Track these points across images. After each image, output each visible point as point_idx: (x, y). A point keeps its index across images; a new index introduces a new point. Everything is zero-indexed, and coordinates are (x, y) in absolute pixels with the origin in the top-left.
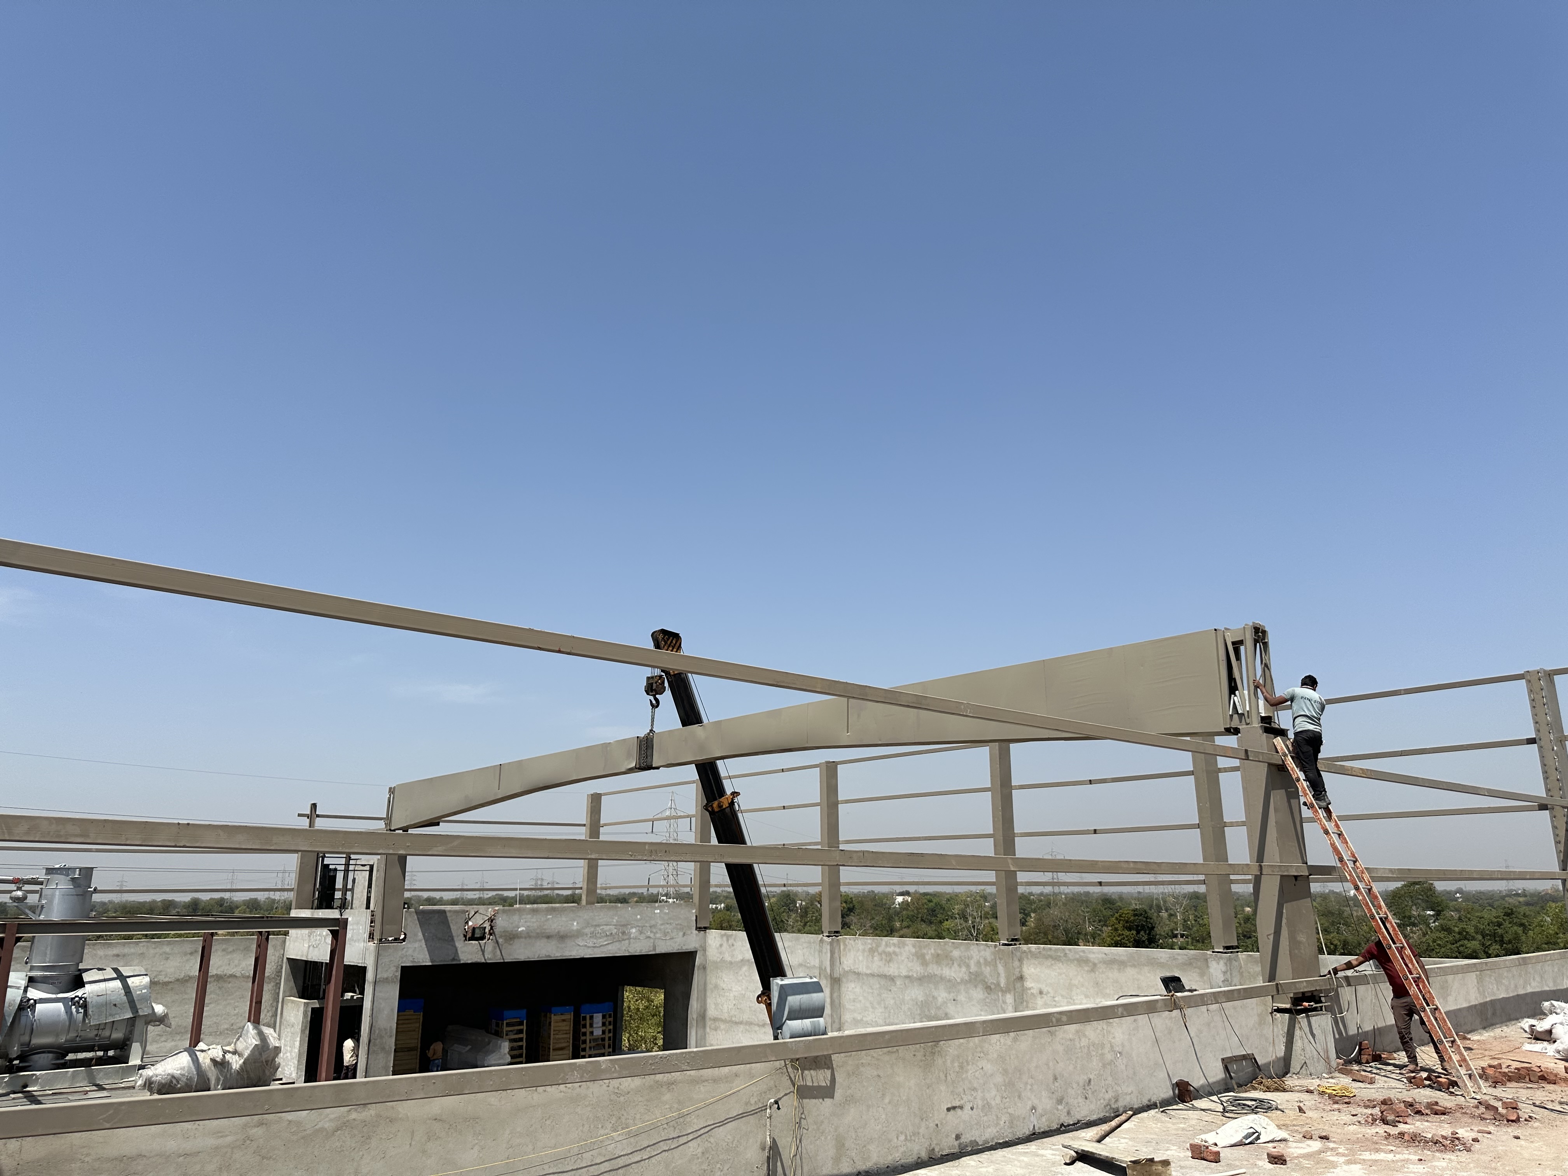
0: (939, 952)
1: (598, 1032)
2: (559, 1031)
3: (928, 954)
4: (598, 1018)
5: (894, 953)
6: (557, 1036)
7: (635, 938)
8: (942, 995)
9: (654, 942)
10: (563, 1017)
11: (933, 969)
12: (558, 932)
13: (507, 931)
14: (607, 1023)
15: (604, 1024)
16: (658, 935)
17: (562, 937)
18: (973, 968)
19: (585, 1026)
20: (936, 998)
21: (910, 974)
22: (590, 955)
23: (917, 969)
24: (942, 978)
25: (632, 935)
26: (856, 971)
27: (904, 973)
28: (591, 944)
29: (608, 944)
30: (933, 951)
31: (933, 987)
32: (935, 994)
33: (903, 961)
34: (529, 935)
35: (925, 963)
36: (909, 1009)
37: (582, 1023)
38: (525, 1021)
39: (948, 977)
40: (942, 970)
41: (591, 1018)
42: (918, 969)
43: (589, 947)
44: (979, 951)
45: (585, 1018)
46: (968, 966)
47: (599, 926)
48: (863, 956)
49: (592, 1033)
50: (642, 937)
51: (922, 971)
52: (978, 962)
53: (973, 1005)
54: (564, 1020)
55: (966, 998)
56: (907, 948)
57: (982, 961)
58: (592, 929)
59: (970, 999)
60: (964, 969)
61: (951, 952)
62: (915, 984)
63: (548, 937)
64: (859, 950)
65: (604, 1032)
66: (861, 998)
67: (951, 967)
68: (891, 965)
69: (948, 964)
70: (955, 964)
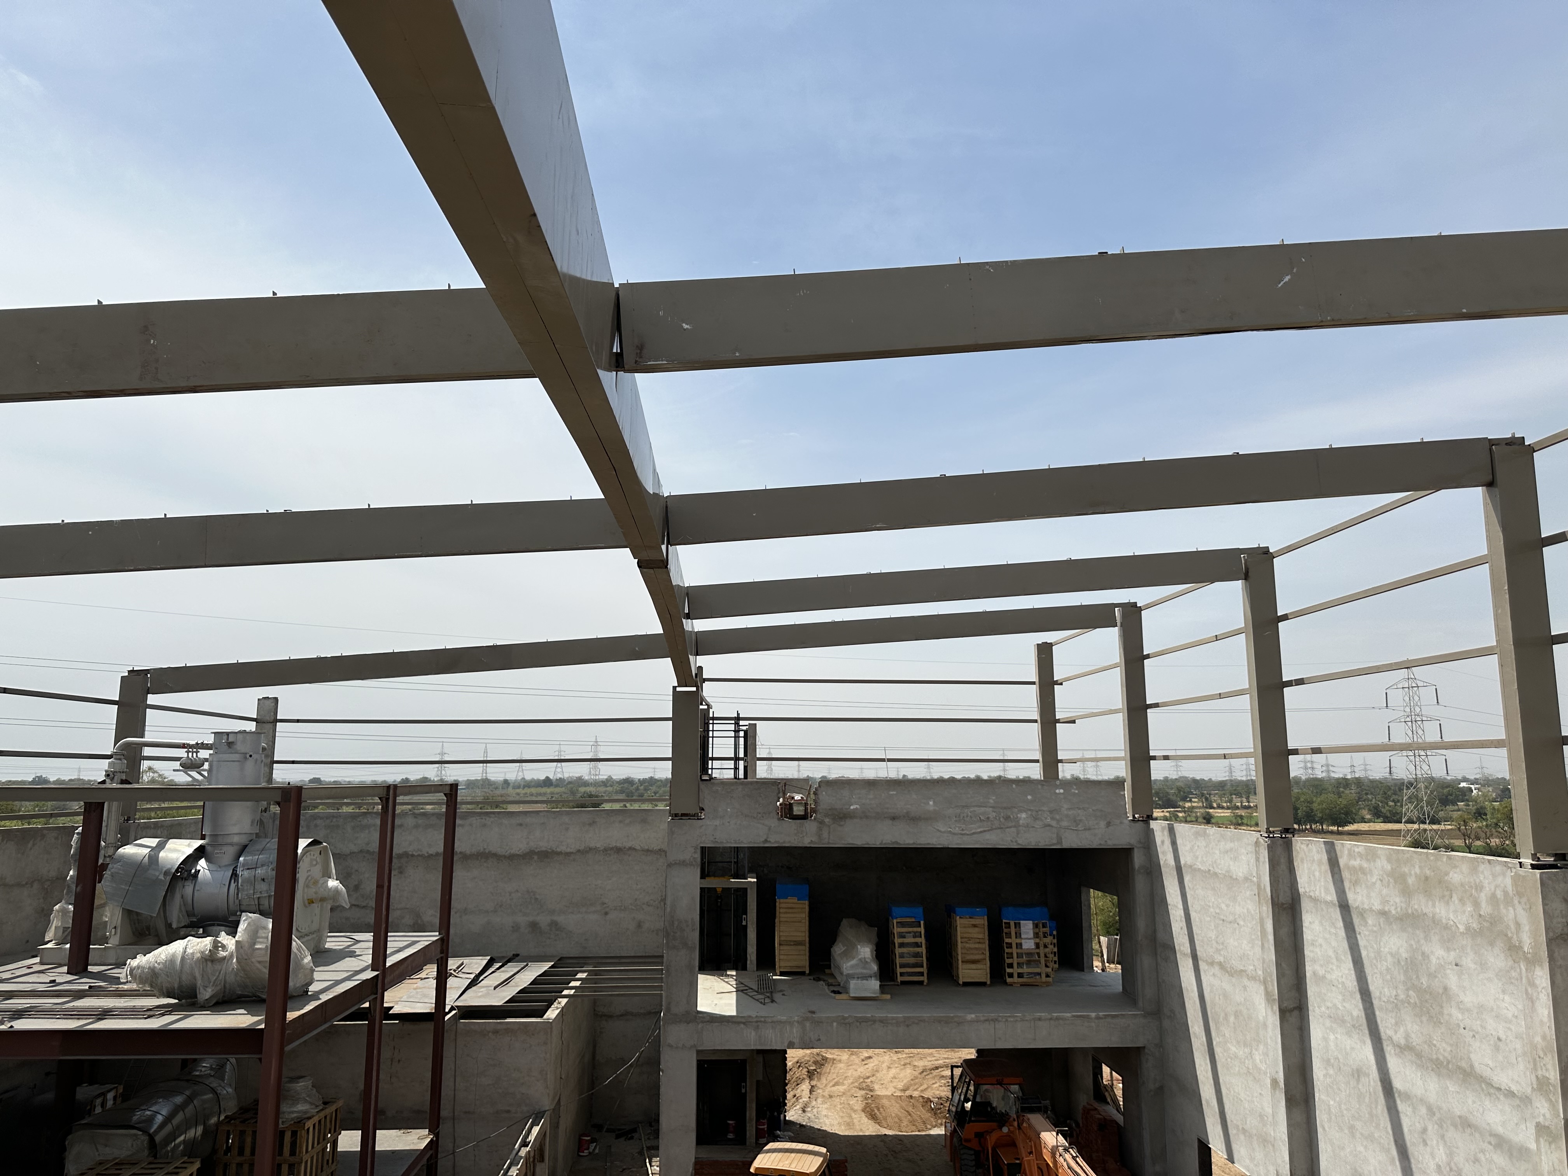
0: (1428, 872)
1: (1029, 944)
2: (970, 939)
3: (1411, 874)
4: (1027, 927)
5: (1361, 869)
6: (967, 945)
7: (1027, 826)
8: (1437, 953)
9: (1058, 834)
10: (973, 921)
11: (1420, 904)
12: (908, 813)
13: (836, 809)
14: (1041, 934)
15: (1036, 935)
16: (1065, 823)
17: (913, 819)
18: (1486, 909)
19: (1009, 935)
20: (1428, 957)
21: (1386, 909)
22: (957, 844)
23: (1396, 903)
24: (1435, 921)
25: (1021, 822)
26: (1312, 894)
27: (1377, 906)
28: (957, 830)
29: (985, 831)
30: (1417, 870)
31: (1422, 935)
32: (1426, 948)
33: (1374, 884)
34: (864, 815)
35: (1406, 892)
36: (1388, 969)
37: (1005, 930)
38: (922, 922)
39: (1444, 921)
40: (1434, 906)
41: (1017, 925)
42: (1398, 900)
43: (954, 834)
44: (1494, 876)
45: (1008, 925)
46: (1476, 904)
47: (967, 807)
48: (1320, 871)
49: (1019, 945)
50: (1038, 824)
51: (1404, 905)
52: (1493, 898)
53: (1489, 979)
54: (975, 926)
55: (1475, 963)
56: (1378, 862)
57: (1499, 894)
58: (958, 811)
59: (1483, 966)
60: (1469, 908)
61: (1447, 874)
62: (1395, 927)
63: (894, 818)
64: (1314, 860)
65: (1037, 946)
66: (1320, 941)
67: (1447, 903)
68: (1358, 890)
69: (1443, 897)
70: (1455, 897)
